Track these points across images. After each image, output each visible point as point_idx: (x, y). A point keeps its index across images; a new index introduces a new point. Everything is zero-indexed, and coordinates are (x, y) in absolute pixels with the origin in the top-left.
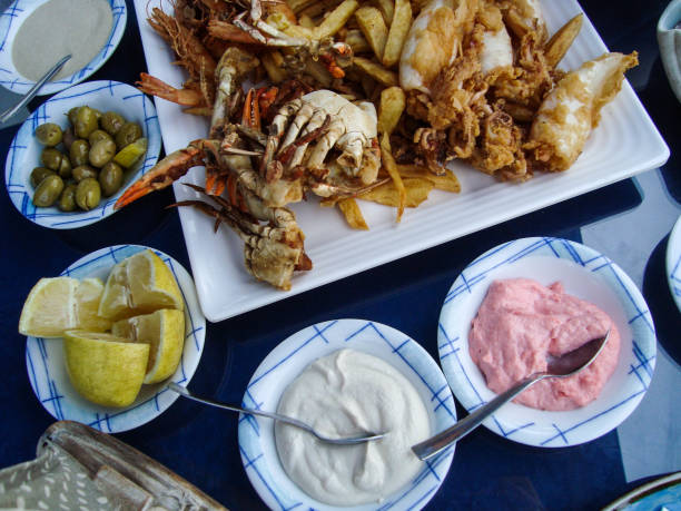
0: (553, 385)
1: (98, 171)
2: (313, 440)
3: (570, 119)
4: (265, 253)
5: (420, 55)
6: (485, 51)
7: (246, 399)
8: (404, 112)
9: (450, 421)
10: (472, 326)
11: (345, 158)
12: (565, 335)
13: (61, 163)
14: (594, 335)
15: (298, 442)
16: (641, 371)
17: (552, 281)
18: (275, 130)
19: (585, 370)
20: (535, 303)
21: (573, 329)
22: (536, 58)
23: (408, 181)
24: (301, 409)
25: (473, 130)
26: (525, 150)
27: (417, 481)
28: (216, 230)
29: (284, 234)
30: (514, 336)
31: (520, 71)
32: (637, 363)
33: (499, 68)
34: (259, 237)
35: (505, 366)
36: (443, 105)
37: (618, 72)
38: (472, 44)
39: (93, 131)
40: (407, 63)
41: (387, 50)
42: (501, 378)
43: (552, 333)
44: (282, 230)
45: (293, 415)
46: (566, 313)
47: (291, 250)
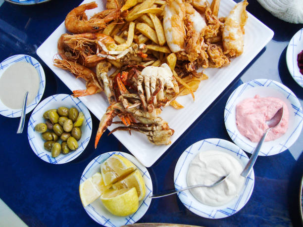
0: (273, 131)
1: (71, 133)
2: (206, 188)
3: (236, 37)
4: (158, 136)
5: (175, 38)
6: (194, 24)
7: (176, 187)
8: (177, 60)
9: (247, 160)
10: (237, 124)
11: (169, 89)
12: (269, 113)
13: (53, 137)
14: (279, 108)
15: (201, 191)
16: (298, 113)
17: (255, 95)
18: (141, 92)
19: (281, 121)
20: (253, 106)
21: (271, 110)
22: (213, 19)
23: (189, 84)
24: (196, 180)
25: (206, 56)
26: (226, 55)
27: (246, 184)
28: (130, 134)
29: (162, 127)
30: (253, 122)
31: (211, 26)
32: (296, 111)
33: (203, 29)
34: (153, 131)
35: (255, 133)
36: (193, 54)
37: (244, 11)
38: (189, 24)
39: (59, 119)
40: (171, 43)
41: (159, 40)
42: (256, 138)
43: (265, 114)
44: (161, 125)
45: (195, 184)
46: (265, 105)
47: (168, 131)
